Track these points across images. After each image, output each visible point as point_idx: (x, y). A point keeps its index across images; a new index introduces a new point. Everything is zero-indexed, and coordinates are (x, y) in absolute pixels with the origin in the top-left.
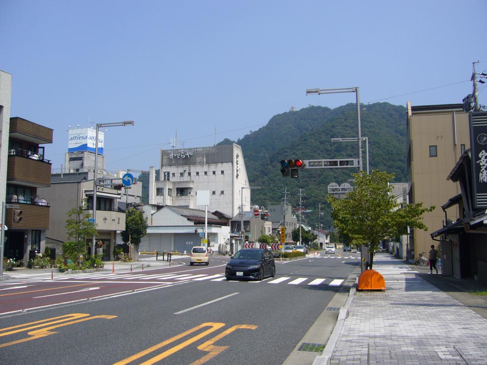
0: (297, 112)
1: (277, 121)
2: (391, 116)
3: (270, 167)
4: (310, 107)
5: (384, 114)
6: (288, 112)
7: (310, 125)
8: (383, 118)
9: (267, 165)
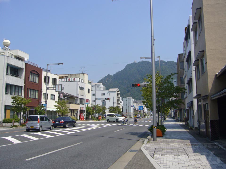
0: (137, 63)
1: (129, 67)
2: (174, 67)
3: (130, 89)
4: (142, 61)
5: (172, 66)
6: (133, 63)
7: (143, 69)
8: (171, 68)
9: (129, 88)
